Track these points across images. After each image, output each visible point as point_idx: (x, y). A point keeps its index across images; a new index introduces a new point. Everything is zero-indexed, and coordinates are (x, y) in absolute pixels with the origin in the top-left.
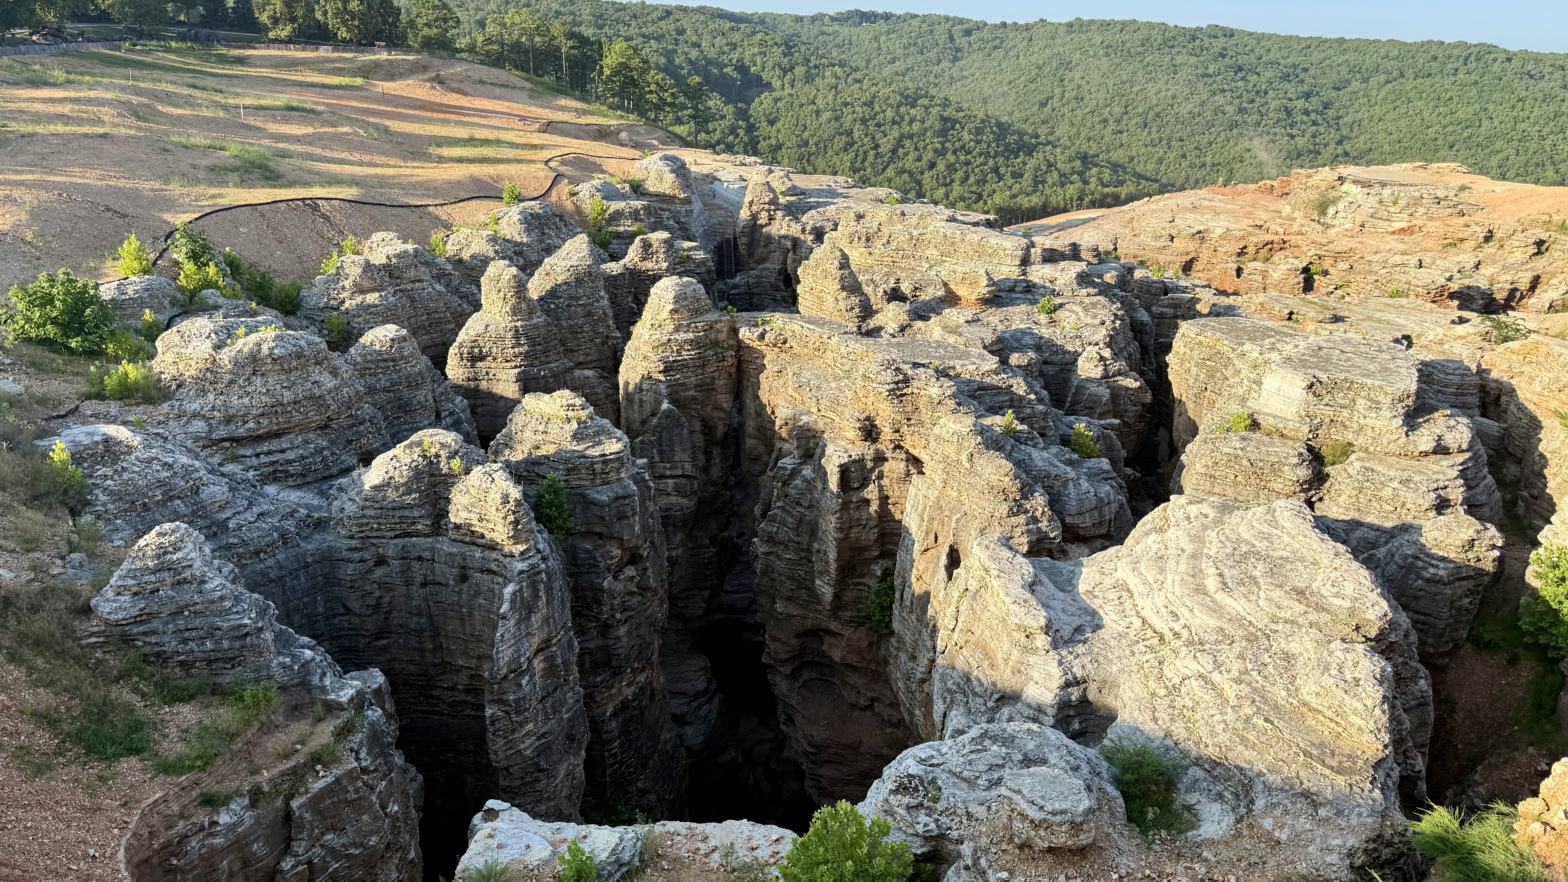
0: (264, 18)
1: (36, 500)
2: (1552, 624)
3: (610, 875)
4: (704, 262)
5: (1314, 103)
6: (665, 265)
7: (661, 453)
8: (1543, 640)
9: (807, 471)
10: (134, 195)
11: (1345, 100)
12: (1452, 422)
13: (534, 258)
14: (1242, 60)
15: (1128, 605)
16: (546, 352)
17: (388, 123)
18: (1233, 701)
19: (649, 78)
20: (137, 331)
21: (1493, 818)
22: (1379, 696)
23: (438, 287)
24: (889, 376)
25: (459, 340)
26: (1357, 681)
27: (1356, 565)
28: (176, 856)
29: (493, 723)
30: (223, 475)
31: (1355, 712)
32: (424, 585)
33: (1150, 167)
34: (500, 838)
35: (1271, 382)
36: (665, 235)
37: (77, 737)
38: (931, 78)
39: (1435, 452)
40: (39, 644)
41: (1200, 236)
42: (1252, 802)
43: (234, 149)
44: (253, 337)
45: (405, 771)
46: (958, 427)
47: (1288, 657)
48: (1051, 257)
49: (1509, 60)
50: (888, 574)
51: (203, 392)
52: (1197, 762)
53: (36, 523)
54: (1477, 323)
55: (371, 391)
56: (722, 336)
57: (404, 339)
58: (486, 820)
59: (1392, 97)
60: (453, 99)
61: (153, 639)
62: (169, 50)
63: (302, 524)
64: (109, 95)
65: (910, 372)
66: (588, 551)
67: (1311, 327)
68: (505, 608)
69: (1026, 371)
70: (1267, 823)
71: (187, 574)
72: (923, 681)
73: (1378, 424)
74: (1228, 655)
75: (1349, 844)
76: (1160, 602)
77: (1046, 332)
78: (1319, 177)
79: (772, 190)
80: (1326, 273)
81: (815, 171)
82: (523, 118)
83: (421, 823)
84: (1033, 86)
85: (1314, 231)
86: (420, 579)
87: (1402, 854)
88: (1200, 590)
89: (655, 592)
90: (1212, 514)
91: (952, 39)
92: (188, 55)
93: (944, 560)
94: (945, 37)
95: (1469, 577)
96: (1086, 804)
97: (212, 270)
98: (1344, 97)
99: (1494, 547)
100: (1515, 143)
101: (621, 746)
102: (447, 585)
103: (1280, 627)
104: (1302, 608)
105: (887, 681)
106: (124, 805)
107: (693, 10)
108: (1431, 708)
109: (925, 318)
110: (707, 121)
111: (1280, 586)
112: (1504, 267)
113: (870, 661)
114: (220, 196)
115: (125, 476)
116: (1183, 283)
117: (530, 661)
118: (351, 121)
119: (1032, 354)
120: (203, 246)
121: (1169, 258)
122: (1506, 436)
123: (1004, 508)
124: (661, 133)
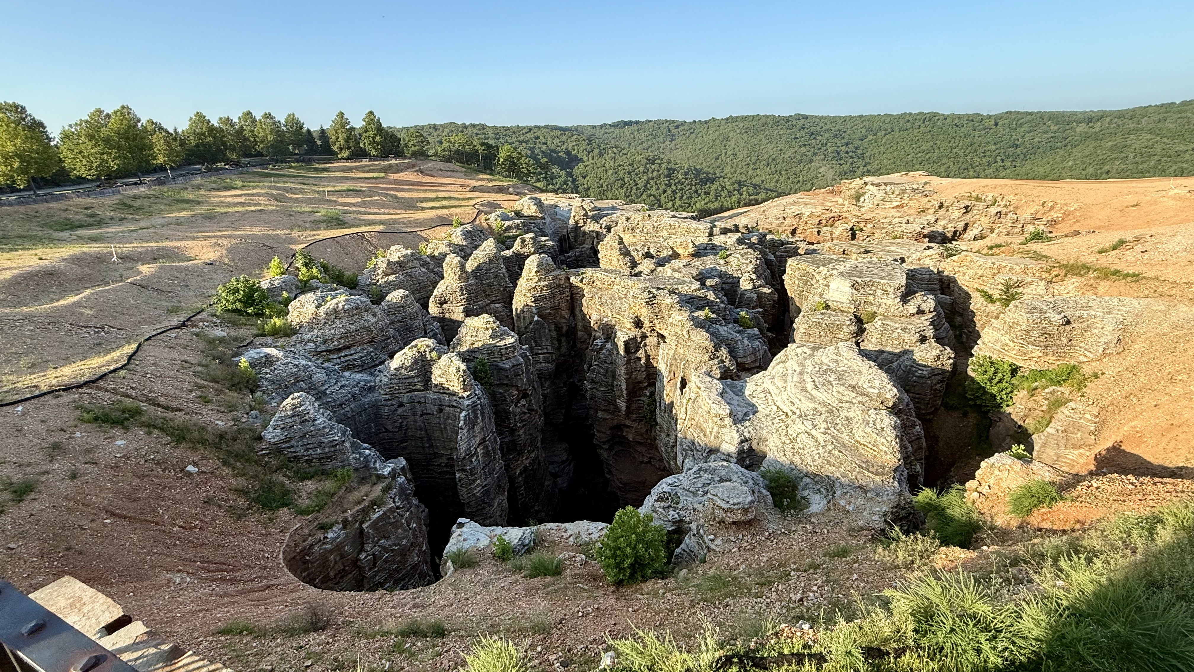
0: (335, 149)
1: (234, 387)
2: (983, 394)
3: (519, 551)
4: (552, 247)
5: (851, 147)
6: (533, 250)
7: (535, 342)
8: (978, 402)
9: (609, 346)
10: (276, 238)
11: (866, 145)
12: (925, 298)
13: (469, 251)
14: (813, 129)
15: (770, 400)
16: (476, 297)
17: (396, 193)
18: (823, 443)
19: (521, 161)
20: (280, 303)
21: (954, 492)
22: (894, 436)
23: (423, 270)
24: (645, 295)
25: (434, 294)
26: (882, 428)
27: (880, 371)
28: (308, 555)
29: (460, 481)
30: (323, 368)
31: (882, 444)
32: (422, 415)
33: (772, 184)
34: (465, 536)
35: (833, 285)
36: (532, 235)
37: (257, 500)
38: (661, 150)
39: (917, 313)
40: (238, 456)
41: (798, 216)
42: (835, 493)
43: (323, 212)
44: (335, 301)
45: (418, 507)
46: (681, 318)
47: (848, 419)
48: (725, 231)
49: (945, 119)
50: (653, 394)
51: (312, 329)
52: (807, 475)
53: (233, 397)
54: (936, 249)
55: (393, 322)
56: (562, 282)
57: (407, 296)
58: (458, 528)
59: (889, 142)
60: (428, 179)
61: (292, 450)
62: (291, 167)
63: (362, 390)
64: (262, 191)
65: (656, 293)
66: (501, 393)
67: (854, 256)
68: (461, 423)
69: (715, 288)
70: (842, 502)
71: (307, 417)
72: (673, 446)
73: (888, 302)
74: (819, 421)
75: (883, 510)
76: (785, 397)
77: (723, 268)
78: (855, 183)
79: (584, 209)
80: (862, 230)
81: (607, 199)
82: (461, 186)
83: (429, 533)
84: (711, 150)
85: (854, 210)
86: (420, 412)
87: (911, 513)
88: (804, 390)
89: (536, 411)
90: (809, 352)
91: (669, 131)
92: (300, 169)
93: (679, 385)
94: (666, 130)
95: (939, 374)
96: (750, 498)
97: (314, 270)
98: (865, 143)
99: (950, 358)
100: (952, 159)
101: (525, 489)
102: (433, 414)
103: (844, 405)
104: (854, 395)
105: (656, 448)
106: (281, 531)
107: (543, 127)
108: (923, 440)
109: (663, 266)
110: (552, 179)
111: (843, 385)
112: (950, 220)
113: (647, 439)
114: (318, 235)
115: (276, 372)
116: (790, 240)
117: (476, 449)
118: (378, 194)
119: (717, 279)
120: (309, 259)
121: (784, 228)
122: (954, 303)
123: (706, 357)
124: (529, 187)
